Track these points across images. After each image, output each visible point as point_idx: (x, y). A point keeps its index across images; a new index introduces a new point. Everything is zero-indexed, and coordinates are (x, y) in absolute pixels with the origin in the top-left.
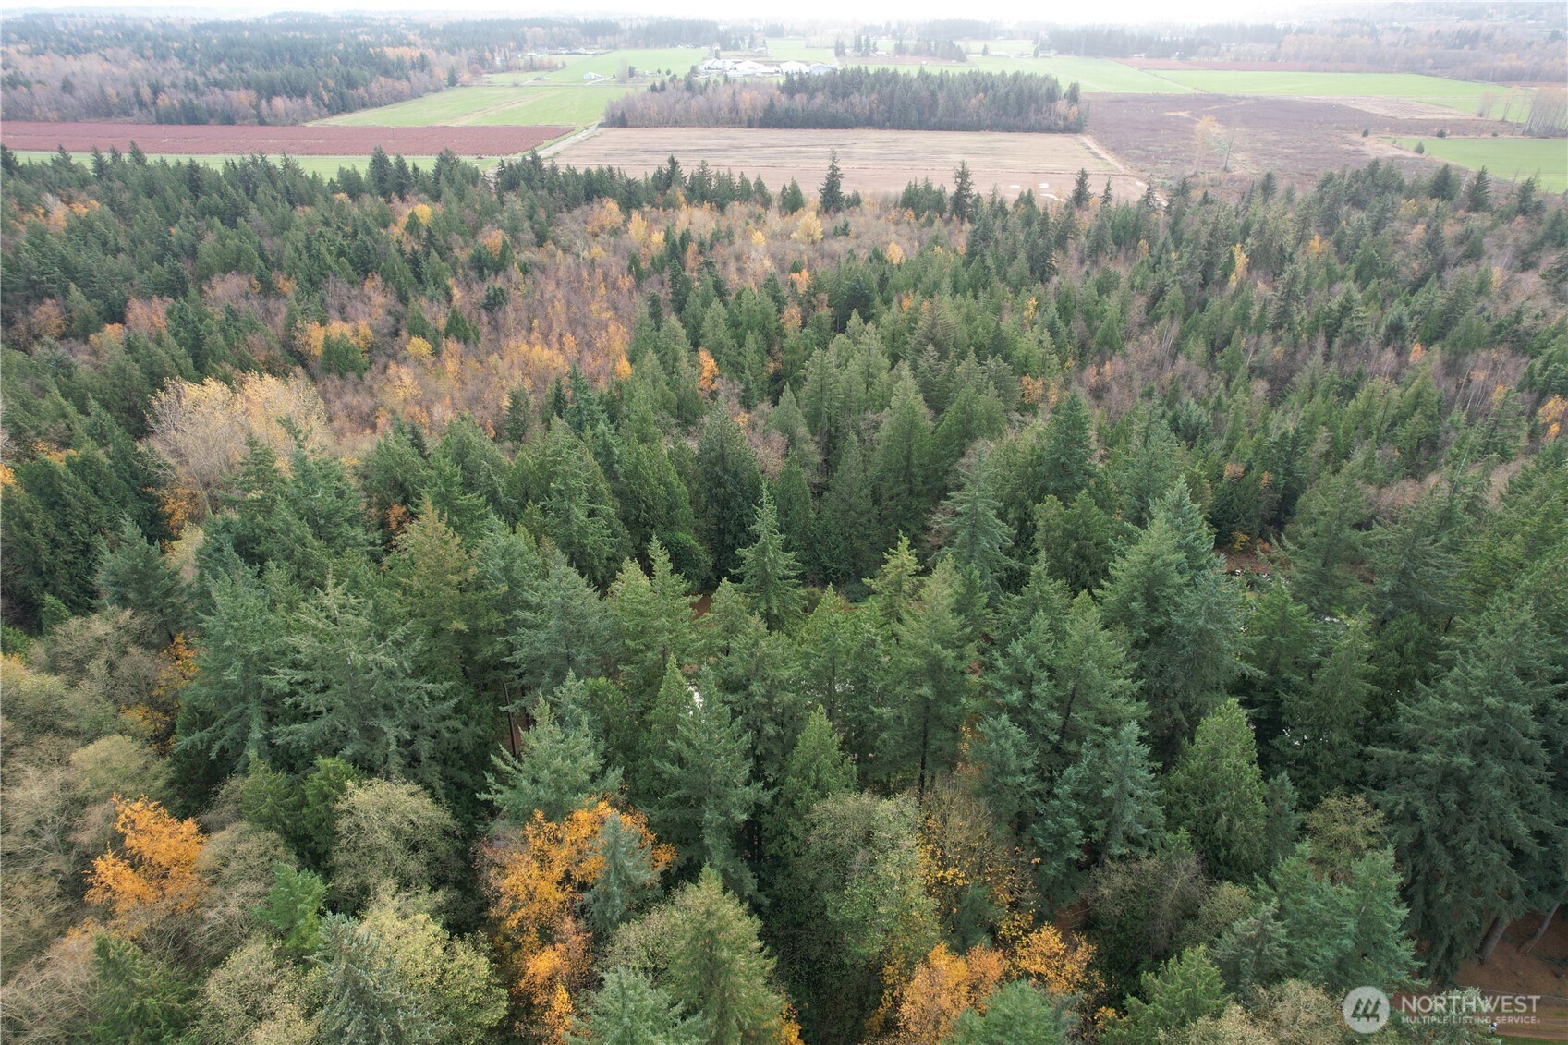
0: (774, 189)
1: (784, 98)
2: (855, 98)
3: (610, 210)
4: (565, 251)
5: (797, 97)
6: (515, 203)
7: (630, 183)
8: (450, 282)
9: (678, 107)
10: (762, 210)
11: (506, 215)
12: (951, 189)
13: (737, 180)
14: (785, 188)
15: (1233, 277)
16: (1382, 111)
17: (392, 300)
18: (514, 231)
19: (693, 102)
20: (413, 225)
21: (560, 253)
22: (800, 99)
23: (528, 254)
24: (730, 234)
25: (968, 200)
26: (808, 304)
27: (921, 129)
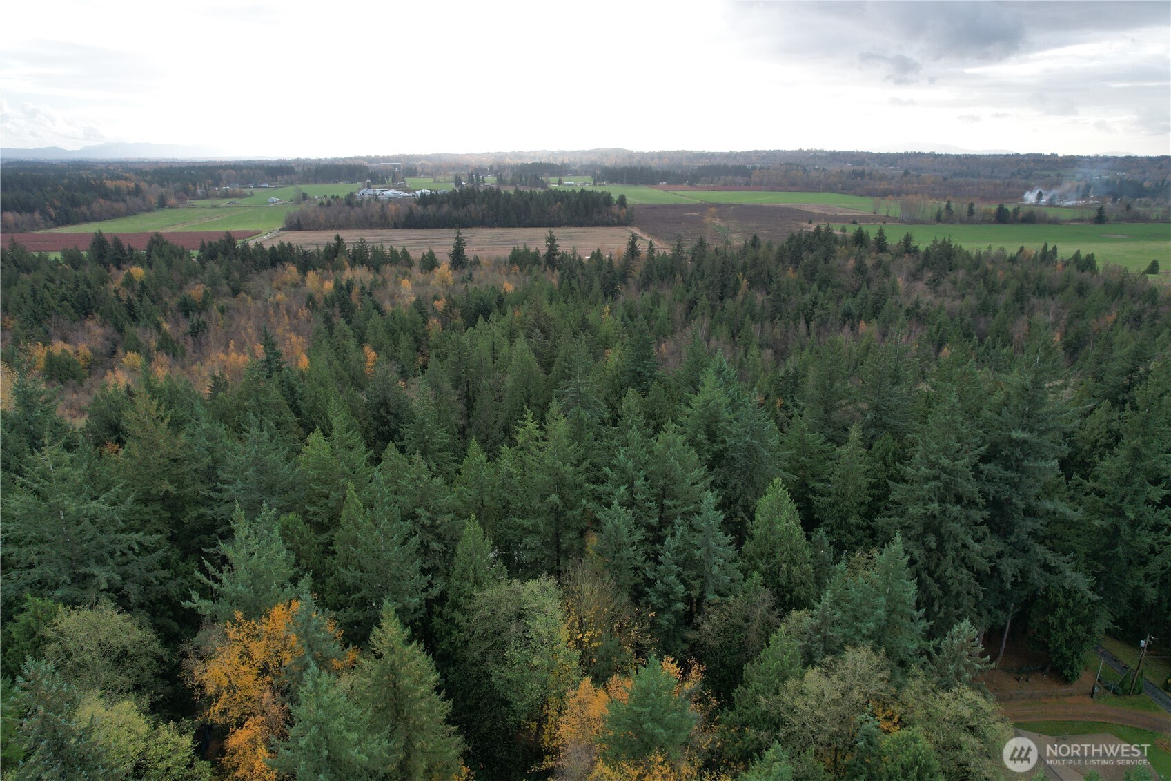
0: (416, 256)
1: (420, 208)
2: (472, 207)
3: (291, 272)
4: (254, 298)
5: (429, 207)
6: (214, 268)
7: (305, 253)
8: (160, 319)
9: (341, 216)
10: (408, 269)
11: (206, 275)
12: (543, 251)
13: (388, 252)
14: (424, 256)
15: (740, 292)
16: (819, 212)
17: (110, 330)
18: (214, 284)
19: (352, 213)
20: (129, 282)
21: (249, 298)
22: (431, 209)
23: (225, 301)
24: (384, 282)
25: (556, 257)
26: (445, 317)
27: (519, 226)
